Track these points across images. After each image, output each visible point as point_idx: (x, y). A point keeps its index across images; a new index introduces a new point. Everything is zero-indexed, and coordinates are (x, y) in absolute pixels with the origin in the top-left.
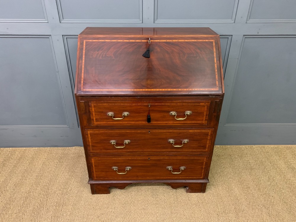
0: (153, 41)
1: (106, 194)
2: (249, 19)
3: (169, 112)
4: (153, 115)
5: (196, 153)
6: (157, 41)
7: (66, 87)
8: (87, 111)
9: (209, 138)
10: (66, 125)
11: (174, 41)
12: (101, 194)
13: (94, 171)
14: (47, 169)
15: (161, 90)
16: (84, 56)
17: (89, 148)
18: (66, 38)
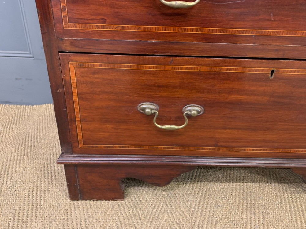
10: (28, 51)
12: (97, 200)
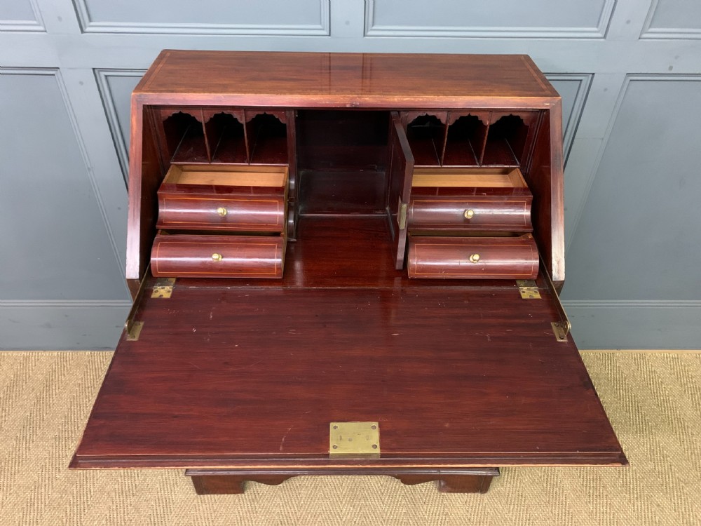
1: (235, 492)
2: (650, 27)
10: (128, 300)
18: (106, 76)
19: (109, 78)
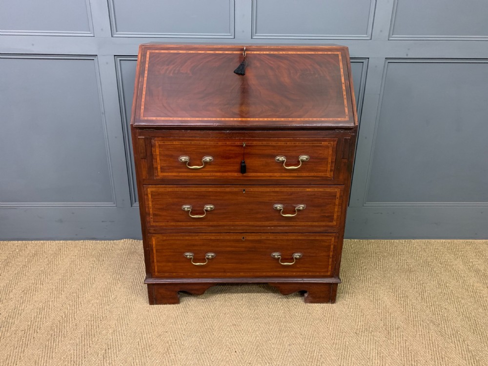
0: (249, 52)
1: (174, 303)
2: (393, 35)
3: (275, 156)
4: (249, 162)
5: (318, 229)
6: (255, 52)
7: (116, 137)
8: (148, 154)
9: (337, 201)
10: (112, 202)
11: (281, 53)
12: (164, 304)
13: (155, 261)
14: (77, 270)
15: (261, 119)
16: (146, 72)
17: (148, 219)
18: (120, 60)
19: (121, 61)
